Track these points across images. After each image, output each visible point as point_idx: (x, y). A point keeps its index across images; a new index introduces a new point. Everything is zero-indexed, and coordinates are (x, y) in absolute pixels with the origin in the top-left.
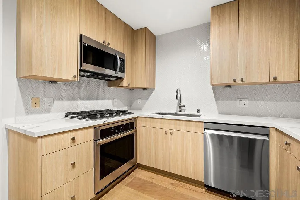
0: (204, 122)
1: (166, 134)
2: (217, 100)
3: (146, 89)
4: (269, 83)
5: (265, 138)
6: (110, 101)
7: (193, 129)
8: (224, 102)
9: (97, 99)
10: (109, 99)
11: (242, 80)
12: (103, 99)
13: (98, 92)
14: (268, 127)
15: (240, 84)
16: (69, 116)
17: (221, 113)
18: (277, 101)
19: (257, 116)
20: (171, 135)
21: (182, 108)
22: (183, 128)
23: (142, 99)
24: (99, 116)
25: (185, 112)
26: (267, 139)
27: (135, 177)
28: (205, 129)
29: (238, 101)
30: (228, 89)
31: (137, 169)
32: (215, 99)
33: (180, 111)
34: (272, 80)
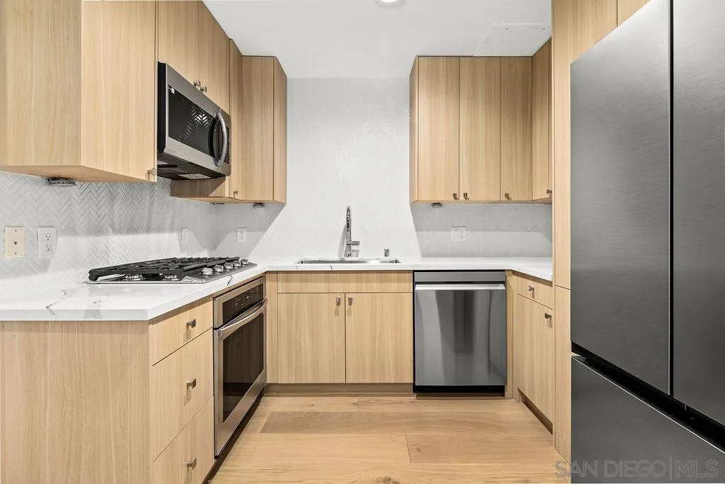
0: (414, 271)
1: (338, 304)
2: (419, 230)
3: (260, 204)
4: (500, 202)
5: (501, 287)
6: (175, 235)
7: (394, 286)
8: (430, 233)
9: (148, 230)
10: (172, 230)
11: (465, 195)
12: (160, 230)
13: (150, 212)
14: (504, 270)
15: (462, 202)
16: (100, 278)
17: (426, 255)
18: (504, 231)
19: (479, 256)
20: (350, 304)
21: (353, 247)
22: (375, 286)
23: (248, 231)
24: (207, 271)
25: (357, 256)
26: (504, 288)
27: (272, 413)
28: (415, 283)
29: (453, 232)
30: (437, 209)
31: (263, 398)
32: (416, 227)
33: (350, 255)
34: (504, 198)
